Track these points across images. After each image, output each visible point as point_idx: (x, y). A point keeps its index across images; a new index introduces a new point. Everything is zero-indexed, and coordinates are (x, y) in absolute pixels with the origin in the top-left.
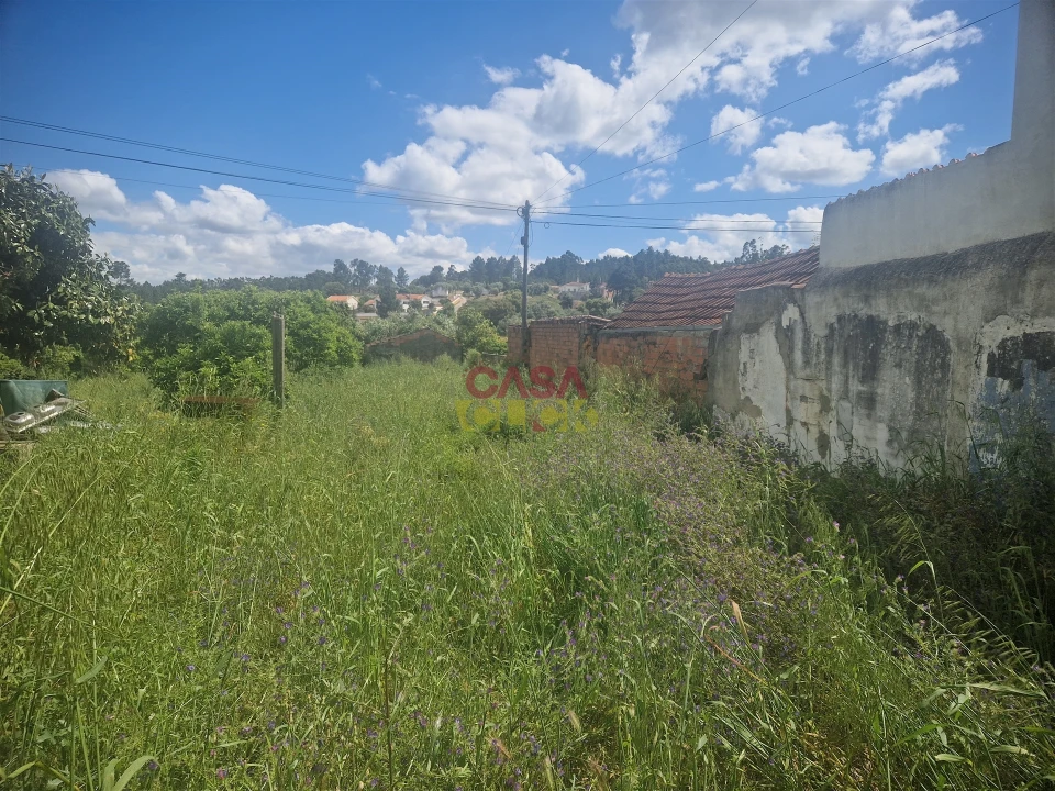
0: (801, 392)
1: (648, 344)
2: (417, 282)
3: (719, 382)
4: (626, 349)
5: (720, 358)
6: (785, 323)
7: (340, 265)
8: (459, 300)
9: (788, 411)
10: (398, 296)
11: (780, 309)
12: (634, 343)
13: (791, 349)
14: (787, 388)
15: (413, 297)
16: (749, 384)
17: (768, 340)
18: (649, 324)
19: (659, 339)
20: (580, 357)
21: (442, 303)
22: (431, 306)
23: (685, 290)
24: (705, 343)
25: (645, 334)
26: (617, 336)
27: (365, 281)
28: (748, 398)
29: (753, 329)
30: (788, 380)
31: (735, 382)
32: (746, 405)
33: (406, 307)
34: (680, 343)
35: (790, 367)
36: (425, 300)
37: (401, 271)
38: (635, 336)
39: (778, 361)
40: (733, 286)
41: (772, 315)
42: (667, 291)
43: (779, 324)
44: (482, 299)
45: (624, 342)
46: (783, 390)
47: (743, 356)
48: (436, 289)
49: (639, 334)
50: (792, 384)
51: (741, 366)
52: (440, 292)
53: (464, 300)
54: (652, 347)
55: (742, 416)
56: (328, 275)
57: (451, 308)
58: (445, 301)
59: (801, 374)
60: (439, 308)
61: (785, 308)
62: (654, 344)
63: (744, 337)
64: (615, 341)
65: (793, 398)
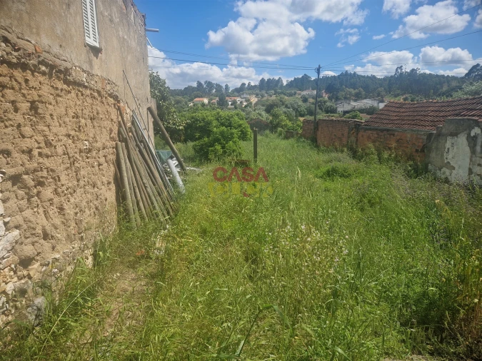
0: (478, 162)
1: (390, 135)
2: (233, 91)
3: (433, 155)
4: (376, 136)
5: (434, 146)
6: (472, 134)
7: (199, 84)
8: (254, 100)
9: (470, 170)
10: (227, 98)
11: (471, 128)
12: (380, 134)
13: (475, 145)
14: (471, 160)
15: (233, 98)
16: (450, 156)
17: (462, 140)
18: (390, 126)
19: (396, 133)
20: (349, 137)
21: (246, 101)
22: (241, 102)
23: (403, 110)
24: (425, 137)
25: (388, 130)
26: (370, 129)
27: (210, 91)
28: (449, 162)
29: (454, 134)
30: (471, 157)
31: (442, 156)
32: (448, 165)
33: (230, 103)
34: (409, 136)
35: (473, 152)
36: (238, 100)
37: (227, 86)
38: (382, 131)
39: (467, 149)
40: (433, 111)
41: (466, 130)
42: (393, 109)
43: (469, 134)
44: (265, 98)
45: (375, 133)
46: (468, 160)
47: (448, 145)
48: (243, 94)
49: (385, 130)
50: (473, 159)
51: (446, 150)
52: (245, 96)
53: (256, 100)
54: (392, 136)
55: (444, 169)
56: (194, 88)
57: (251, 103)
58: (248, 100)
59: (480, 155)
60: (245, 104)
61: (473, 128)
62: (394, 135)
63: (449, 138)
64: (370, 132)
65: (474, 164)
